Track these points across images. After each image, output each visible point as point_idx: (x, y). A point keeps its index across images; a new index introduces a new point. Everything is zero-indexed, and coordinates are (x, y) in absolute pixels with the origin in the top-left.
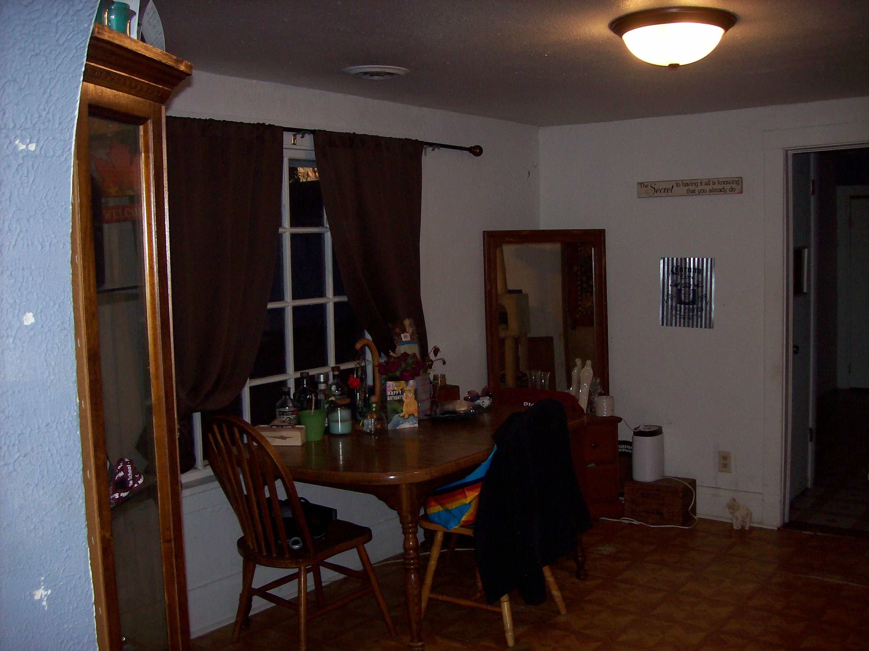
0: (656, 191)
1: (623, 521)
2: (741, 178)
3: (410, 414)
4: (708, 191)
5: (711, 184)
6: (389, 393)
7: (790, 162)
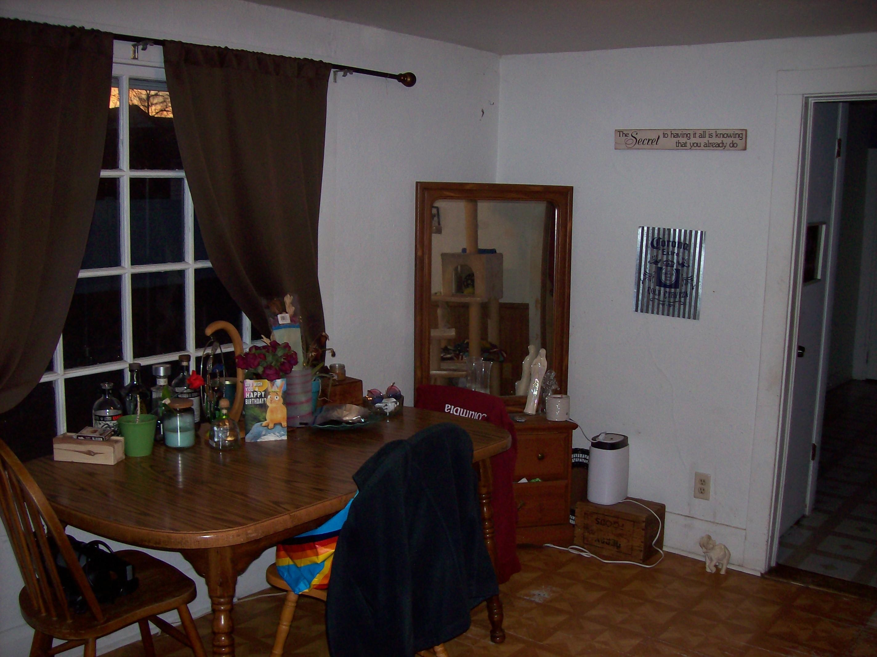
0: (638, 142)
1: (571, 551)
2: (746, 130)
3: (277, 422)
4: (702, 145)
5: (707, 136)
6: (247, 395)
7: (811, 113)
